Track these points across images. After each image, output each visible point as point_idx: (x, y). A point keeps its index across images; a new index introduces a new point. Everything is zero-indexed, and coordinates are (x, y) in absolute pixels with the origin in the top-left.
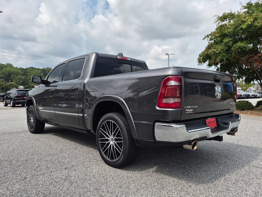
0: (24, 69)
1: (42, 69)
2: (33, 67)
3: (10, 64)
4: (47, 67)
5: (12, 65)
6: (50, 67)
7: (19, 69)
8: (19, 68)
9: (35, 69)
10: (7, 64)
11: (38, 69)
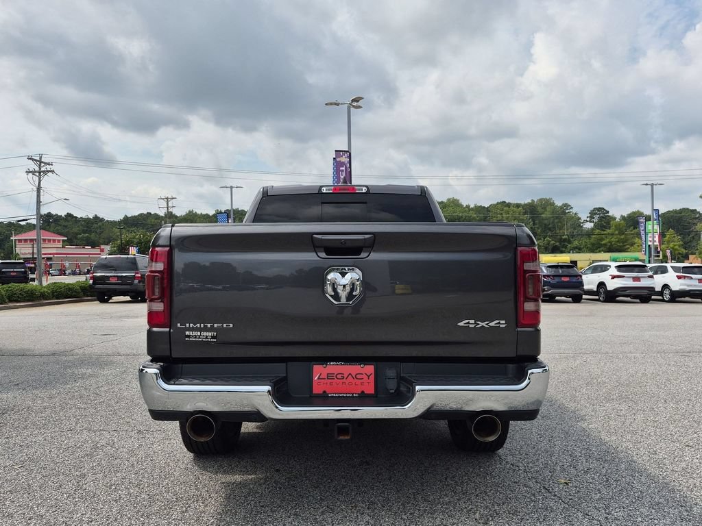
0: (484, 207)
1: (525, 205)
2: (505, 202)
3: (456, 200)
4: (539, 198)
5: (458, 200)
6: (548, 198)
7: (472, 209)
8: (472, 206)
9: (509, 205)
10: (449, 200)
11: (518, 206)
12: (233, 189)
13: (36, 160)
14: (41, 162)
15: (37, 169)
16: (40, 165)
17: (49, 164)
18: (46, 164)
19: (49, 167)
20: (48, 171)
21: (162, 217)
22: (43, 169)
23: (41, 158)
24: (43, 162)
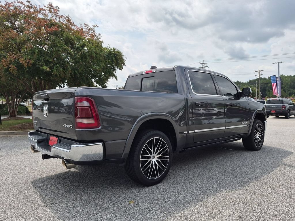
12: (280, 63)
13: (202, 63)
14: (203, 64)
15: (202, 66)
16: (203, 65)
17: (206, 64)
18: (205, 64)
19: (206, 65)
20: (205, 67)
21: (267, 79)
22: (204, 66)
23: (203, 62)
24: (204, 64)
